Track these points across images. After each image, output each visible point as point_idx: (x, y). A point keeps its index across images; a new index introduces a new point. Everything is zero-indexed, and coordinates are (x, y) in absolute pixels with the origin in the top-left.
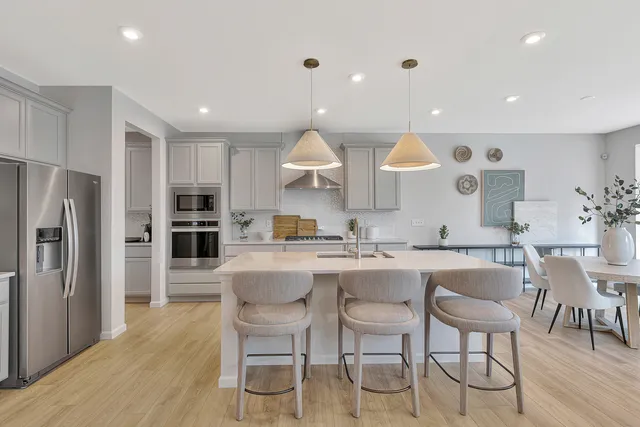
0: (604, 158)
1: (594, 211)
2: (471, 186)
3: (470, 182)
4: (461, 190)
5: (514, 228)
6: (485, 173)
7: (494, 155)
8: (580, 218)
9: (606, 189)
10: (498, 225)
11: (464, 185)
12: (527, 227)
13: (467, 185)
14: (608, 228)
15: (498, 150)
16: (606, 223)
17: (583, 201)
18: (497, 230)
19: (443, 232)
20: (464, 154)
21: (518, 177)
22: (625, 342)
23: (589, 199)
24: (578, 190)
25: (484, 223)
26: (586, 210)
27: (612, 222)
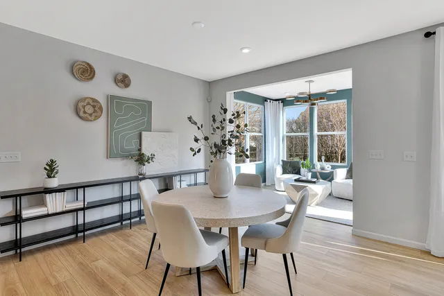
0: (209, 100)
1: (203, 141)
2: (95, 111)
3: (94, 107)
4: (81, 114)
5: (141, 159)
6: (112, 99)
7: (122, 81)
8: (191, 149)
9: (214, 116)
10: (126, 156)
11: (85, 110)
12: (153, 156)
13: (89, 109)
14: (214, 159)
15: (125, 77)
16: (212, 153)
17: (194, 131)
18: (125, 161)
19: (51, 170)
20: (85, 72)
21: (145, 107)
22: (228, 284)
23: (199, 128)
24: (190, 119)
25: (111, 154)
26: (196, 140)
27: (216, 153)
